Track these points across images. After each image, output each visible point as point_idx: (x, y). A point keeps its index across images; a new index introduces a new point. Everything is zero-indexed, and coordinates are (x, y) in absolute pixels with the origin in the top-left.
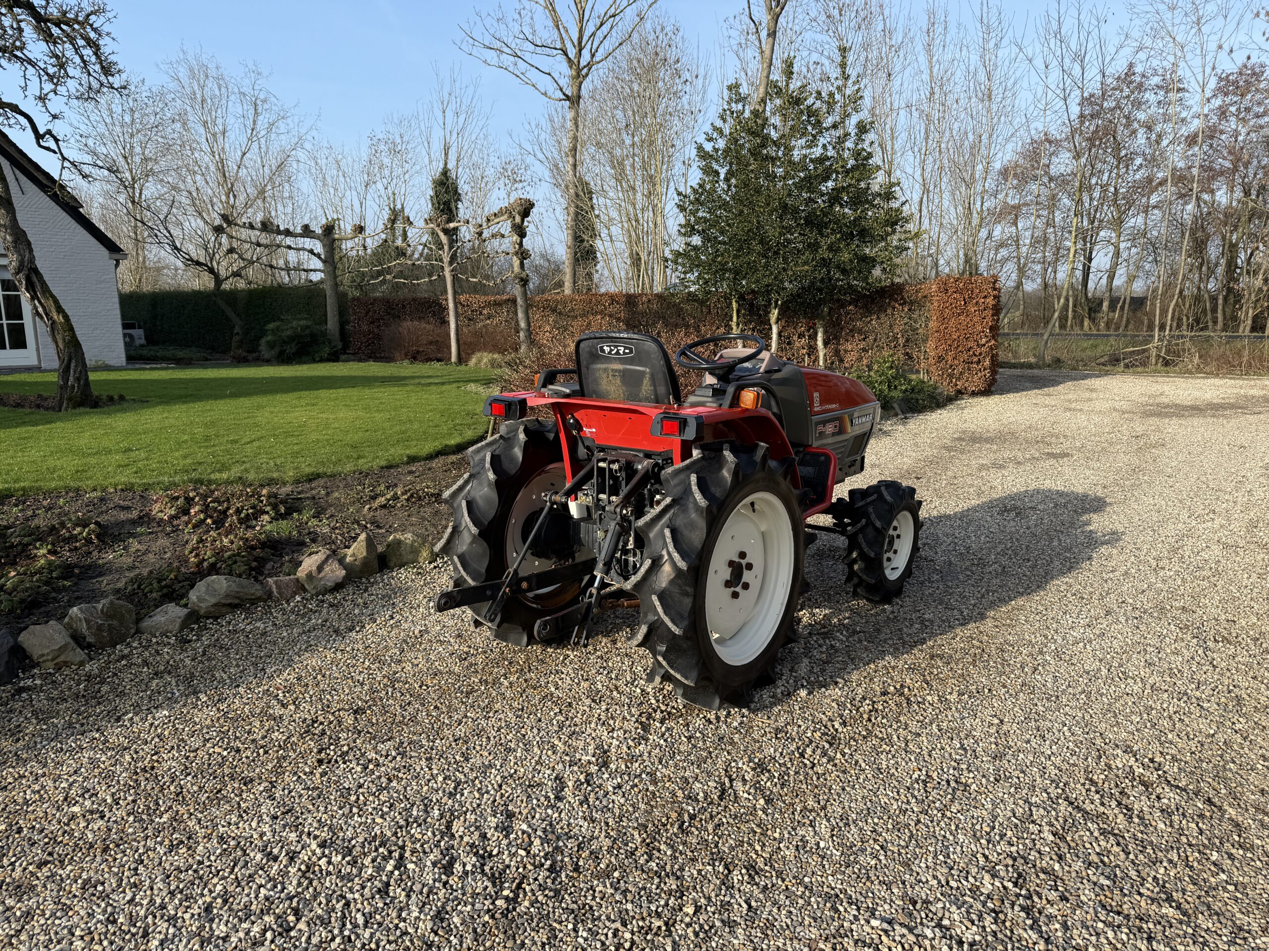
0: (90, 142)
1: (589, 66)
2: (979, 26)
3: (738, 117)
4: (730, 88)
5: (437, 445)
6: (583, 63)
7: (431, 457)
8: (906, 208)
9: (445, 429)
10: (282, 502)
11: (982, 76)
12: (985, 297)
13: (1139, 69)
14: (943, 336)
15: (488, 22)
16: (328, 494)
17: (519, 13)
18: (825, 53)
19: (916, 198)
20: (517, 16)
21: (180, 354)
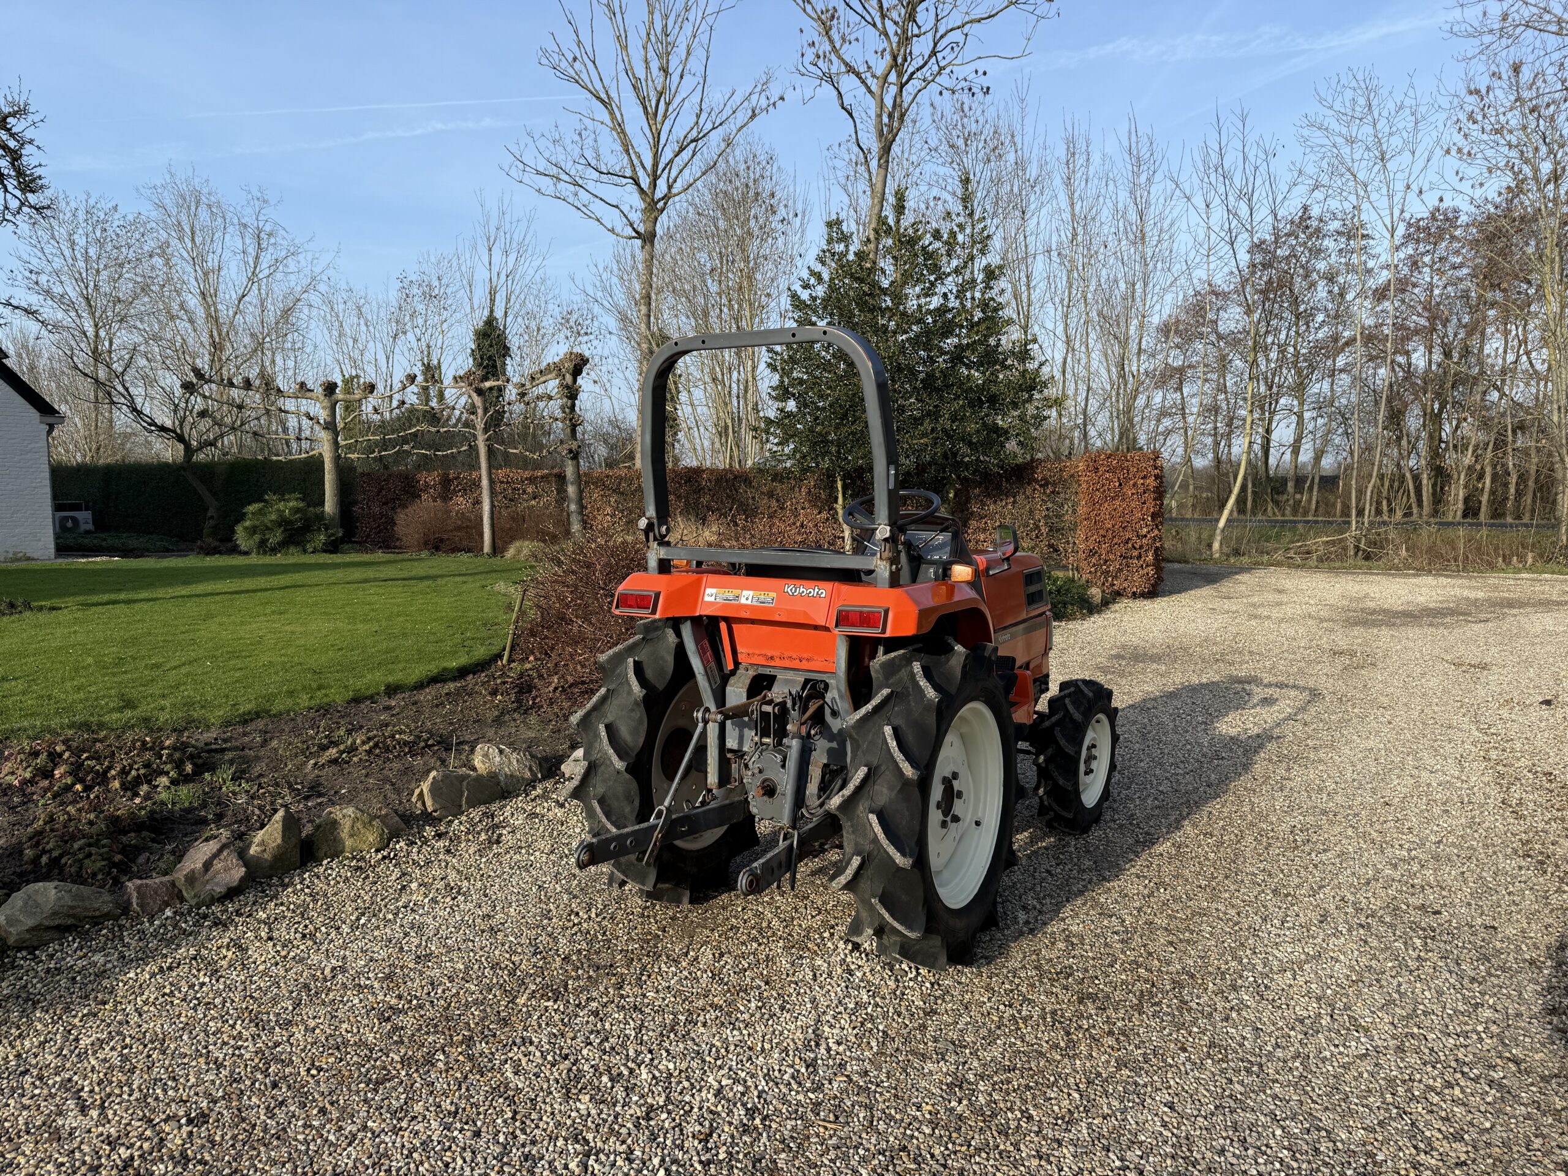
0: (43, 279)
1: (666, 198)
2: (1127, 157)
3: (840, 260)
4: (830, 225)
5: (433, 668)
6: (659, 194)
7: (420, 686)
8: (1045, 370)
9: (447, 646)
10: (191, 757)
11: (1133, 216)
12: (1144, 477)
13: (1315, 212)
14: (1096, 524)
15: (542, 143)
16: (265, 742)
17: (580, 134)
18: (949, 188)
19: (1059, 358)
20: (577, 138)
21: (133, 543)
